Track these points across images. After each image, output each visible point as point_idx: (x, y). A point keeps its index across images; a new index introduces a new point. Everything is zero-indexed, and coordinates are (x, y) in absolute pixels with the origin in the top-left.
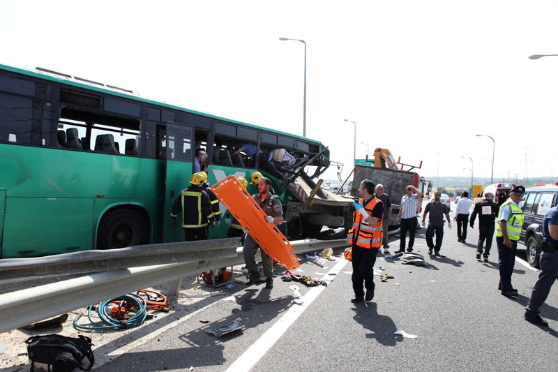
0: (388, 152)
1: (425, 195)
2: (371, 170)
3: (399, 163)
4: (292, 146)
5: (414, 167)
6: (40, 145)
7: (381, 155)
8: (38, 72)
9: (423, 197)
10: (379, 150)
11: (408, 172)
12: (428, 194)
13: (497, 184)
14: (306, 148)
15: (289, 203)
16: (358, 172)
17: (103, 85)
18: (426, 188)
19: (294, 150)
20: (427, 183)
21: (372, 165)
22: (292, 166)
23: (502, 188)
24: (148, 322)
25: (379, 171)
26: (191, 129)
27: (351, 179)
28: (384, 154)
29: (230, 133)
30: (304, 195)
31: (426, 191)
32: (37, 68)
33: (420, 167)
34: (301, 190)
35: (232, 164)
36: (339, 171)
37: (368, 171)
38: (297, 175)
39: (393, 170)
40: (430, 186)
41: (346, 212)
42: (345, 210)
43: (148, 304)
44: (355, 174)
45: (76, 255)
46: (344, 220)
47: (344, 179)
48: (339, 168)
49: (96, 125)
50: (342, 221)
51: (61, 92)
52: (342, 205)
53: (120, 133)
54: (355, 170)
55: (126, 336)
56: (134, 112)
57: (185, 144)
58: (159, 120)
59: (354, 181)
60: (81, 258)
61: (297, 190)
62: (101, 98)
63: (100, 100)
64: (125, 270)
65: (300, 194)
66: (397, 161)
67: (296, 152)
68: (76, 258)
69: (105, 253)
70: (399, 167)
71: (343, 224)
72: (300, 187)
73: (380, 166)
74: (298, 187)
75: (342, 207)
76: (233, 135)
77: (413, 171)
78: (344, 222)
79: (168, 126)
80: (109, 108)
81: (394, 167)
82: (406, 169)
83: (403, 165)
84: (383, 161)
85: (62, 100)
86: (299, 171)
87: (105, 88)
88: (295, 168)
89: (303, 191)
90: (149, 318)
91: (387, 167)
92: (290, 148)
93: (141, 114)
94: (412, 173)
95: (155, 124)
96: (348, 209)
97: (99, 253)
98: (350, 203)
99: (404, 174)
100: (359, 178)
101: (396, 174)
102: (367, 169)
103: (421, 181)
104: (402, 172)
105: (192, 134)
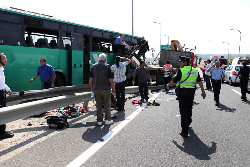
0: (178, 42)
1: (198, 64)
2: (169, 52)
3: (184, 47)
4: (129, 41)
6: (18, 45)
9: (197, 65)
10: (173, 41)
11: (189, 52)
12: (199, 64)
13: (239, 58)
14: (136, 42)
15: (129, 69)
16: (163, 53)
17: (39, 14)
18: (198, 60)
19: (130, 42)
20: (199, 58)
21: (170, 49)
22: (130, 51)
23: (241, 59)
24: (80, 116)
25: (173, 52)
26: (82, 34)
27: (159, 57)
28: (176, 43)
30: (136, 65)
31: (198, 62)
33: (195, 50)
34: (135, 63)
35: (101, 51)
36: (153, 53)
37: (168, 52)
38: (132, 55)
39: (181, 51)
40: (200, 59)
41: (157, 73)
42: (156, 72)
43: (79, 110)
44: (161, 54)
45: (56, 89)
46: (156, 77)
47: (155, 56)
48: (153, 51)
50: (155, 78)
51: (25, 19)
52: (155, 69)
54: (161, 52)
55: (74, 120)
56: (56, 28)
58: (67, 31)
59: (160, 58)
60: (57, 89)
61: (133, 63)
62: (42, 22)
63: (41, 22)
64: (73, 94)
65: (135, 64)
66: (183, 47)
67: (131, 44)
68: (56, 90)
69: (66, 88)
70: (184, 49)
71: (155, 79)
72: (134, 61)
73: (174, 50)
74: (133, 61)
75: (155, 71)
76: (101, 36)
77: (191, 51)
78: (156, 78)
79: (72, 33)
81: (181, 50)
82: (187, 50)
83: (186, 48)
84: (175, 47)
85: (26, 23)
86: (133, 54)
87: (41, 16)
88: (132, 52)
89: (136, 63)
90: (80, 115)
91: (178, 50)
92: (128, 41)
93: (59, 28)
94: (191, 53)
95: (65, 32)
96: (158, 71)
97: (64, 88)
98: (159, 68)
99: (186, 53)
100: (163, 56)
101: (182, 53)
102: (167, 51)
103: (196, 57)
104: (185, 52)
105: (83, 37)
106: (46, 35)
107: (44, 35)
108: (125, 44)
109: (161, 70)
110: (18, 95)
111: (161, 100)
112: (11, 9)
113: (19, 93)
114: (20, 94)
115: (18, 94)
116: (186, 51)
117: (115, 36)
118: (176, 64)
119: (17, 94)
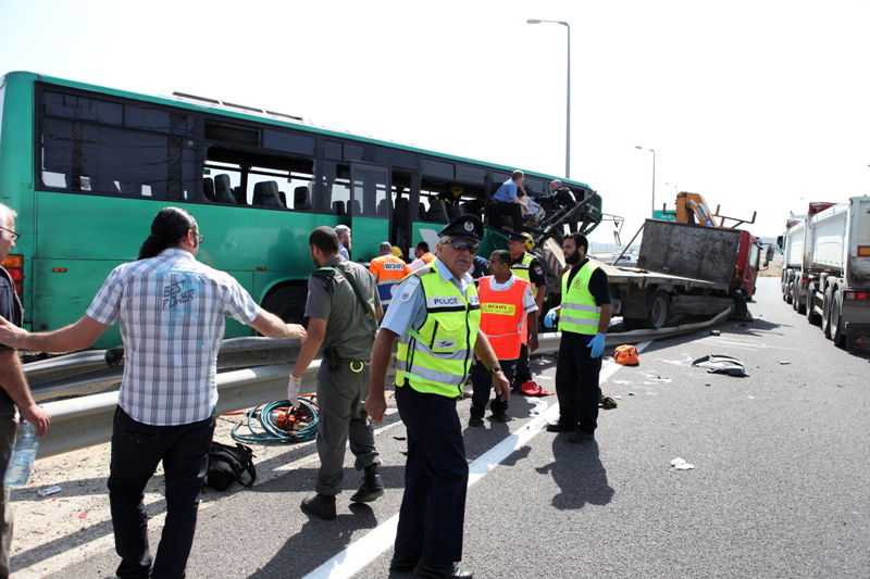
0: (698, 198)
1: (761, 267)
2: (670, 227)
3: (717, 215)
4: (541, 192)
5: (742, 222)
6: (181, 200)
7: (688, 202)
8: (176, 98)
9: (758, 269)
10: (683, 195)
11: (732, 230)
12: (766, 265)
16: (649, 231)
17: (261, 111)
20: (765, 248)
21: (673, 219)
22: (540, 223)
25: (683, 228)
26: (386, 170)
27: (639, 242)
28: (692, 201)
29: (445, 174)
30: (557, 267)
31: (763, 260)
32: (175, 94)
33: (753, 222)
34: (553, 259)
35: (448, 220)
36: (617, 230)
37: (666, 229)
38: (546, 236)
39: (706, 226)
41: (625, 292)
42: (621, 288)
44: (645, 234)
46: (620, 304)
48: (616, 224)
49: (254, 168)
51: (206, 124)
52: (616, 281)
53: (286, 179)
54: (644, 227)
56: (304, 149)
57: (378, 191)
58: (340, 159)
59: (642, 244)
61: (547, 259)
62: (260, 131)
63: (257, 133)
65: (552, 264)
66: (714, 213)
70: (718, 221)
71: (618, 311)
72: (552, 254)
73: (686, 222)
74: (548, 253)
75: (618, 284)
76: (450, 177)
77: (741, 227)
78: (621, 308)
79: (353, 166)
80: (270, 144)
81: (709, 222)
82: (728, 224)
83: (724, 218)
84: (690, 212)
85: (208, 136)
86: (551, 231)
87: (264, 115)
88: (545, 226)
89: (556, 259)
91: (697, 221)
92: (539, 195)
93: (315, 150)
94: (738, 231)
95: (335, 164)
96: (627, 288)
98: (630, 278)
99: (724, 233)
100: (651, 240)
101: (711, 233)
102: (664, 225)
103: (755, 243)
104: (722, 229)
105: (388, 177)
106: (293, 174)
107: (287, 173)
108: (525, 201)
109: (637, 285)
110: (101, 361)
111: (627, 383)
112: (176, 97)
113: (107, 354)
114: (108, 359)
115: (102, 357)
116: (725, 225)
117: (496, 178)
118: (689, 265)
119: (100, 356)
